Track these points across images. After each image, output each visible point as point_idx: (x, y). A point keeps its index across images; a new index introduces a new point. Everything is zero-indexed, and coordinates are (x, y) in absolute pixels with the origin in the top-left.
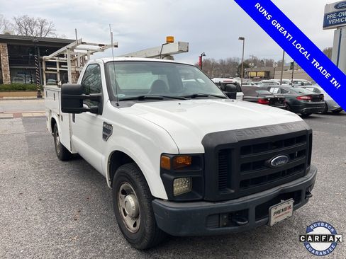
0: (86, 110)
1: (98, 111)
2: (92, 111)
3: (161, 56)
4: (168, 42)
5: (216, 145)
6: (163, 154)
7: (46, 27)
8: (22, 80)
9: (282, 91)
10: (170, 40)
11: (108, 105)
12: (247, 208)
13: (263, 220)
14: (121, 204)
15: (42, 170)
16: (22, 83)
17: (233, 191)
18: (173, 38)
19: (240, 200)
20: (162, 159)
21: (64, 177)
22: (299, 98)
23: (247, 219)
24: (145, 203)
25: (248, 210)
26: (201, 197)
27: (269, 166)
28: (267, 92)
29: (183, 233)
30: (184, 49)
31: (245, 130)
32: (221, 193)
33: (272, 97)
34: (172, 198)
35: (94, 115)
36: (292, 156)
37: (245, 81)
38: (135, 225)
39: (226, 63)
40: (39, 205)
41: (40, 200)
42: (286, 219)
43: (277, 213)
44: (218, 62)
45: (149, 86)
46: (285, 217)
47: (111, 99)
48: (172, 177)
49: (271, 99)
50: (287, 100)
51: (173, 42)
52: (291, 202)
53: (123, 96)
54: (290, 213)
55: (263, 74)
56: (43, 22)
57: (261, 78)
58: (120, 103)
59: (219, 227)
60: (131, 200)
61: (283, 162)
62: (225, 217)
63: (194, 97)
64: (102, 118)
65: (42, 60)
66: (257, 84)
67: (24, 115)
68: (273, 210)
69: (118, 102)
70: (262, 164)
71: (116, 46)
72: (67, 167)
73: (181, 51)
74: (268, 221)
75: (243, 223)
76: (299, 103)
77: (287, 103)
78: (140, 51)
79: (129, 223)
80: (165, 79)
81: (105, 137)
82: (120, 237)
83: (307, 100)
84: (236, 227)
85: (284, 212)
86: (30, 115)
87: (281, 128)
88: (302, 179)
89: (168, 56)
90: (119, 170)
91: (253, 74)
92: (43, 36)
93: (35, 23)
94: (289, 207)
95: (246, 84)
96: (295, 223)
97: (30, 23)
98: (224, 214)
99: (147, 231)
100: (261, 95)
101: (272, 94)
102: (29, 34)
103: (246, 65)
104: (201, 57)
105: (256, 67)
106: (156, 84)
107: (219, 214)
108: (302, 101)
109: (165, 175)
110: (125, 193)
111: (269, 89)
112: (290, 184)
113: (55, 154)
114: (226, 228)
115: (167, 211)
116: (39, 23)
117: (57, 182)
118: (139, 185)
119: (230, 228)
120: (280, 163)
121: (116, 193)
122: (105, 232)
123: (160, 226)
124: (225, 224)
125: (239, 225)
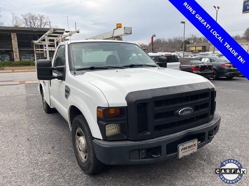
0: (54, 78)
1: (62, 78)
2: (59, 78)
3: (113, 38)
4: (118, 27)
5: (135, 100)
6: (98, 107)
7: (44, 21)
8: (28, 58)
9: (211, 60)
10: (119, 26)
11: (68, 73)
12: (160, 145)
13: (173, 154)
14: (77, 142)
15: (33, 119)
16: (28, 60)
17: (149, 133)
18: (121, 24)
19: (155, 139)
20: (98, 111)
21: (47, 124)
22: (224, 65)
23: (160, 153)
24: (90, 142)
25: (160, 147)
26: (126, 138)
27: (177, 115)
28: (199, 62)
29: (113, 163)
30: (129, 32)
31: (158, 89)
32: (140, 134)
33: (203, 65)
34: (106, 138)
35: (60, 81)
36: (196, 108)
37: (186, 53)
38: (85, 158)
39: (173, 42)
40: (27, 144)
41: (28, 140)
42: (191, 154)
43: (185, 149)
44: (167, 41)
45: (104, 60)
46: (191, 152)
47: (71, 70)
48: (105, 124)
49: (202, 66)
50: (214, 67)
51: (120, 27)
52: (196, 142)
53: (80, 67)
54: (195, 149)
55: (200, 48)
56: (42, 17)
57: (200, 51)
58: (76, 72)
59: (139, 159)
60: (82, 140)
61: (189, 112)
62: (144, 152)
63: (132, 66)
64: (65, 83)
65: (33, 44)
66: (195, 56)
67: (26, 82)
68: (181, 147)
69: (75, 71)
70: (172, 113)
71: (78, 32)
72: (50, 117)
73: (126, 34)
74: (177, 155)
75: (156, 156)
76: (224, 69)
77: (214, 69)
78: (100, 35)
79: (82, 155)
80: (116, 54)
81: (67, 96)
82: (77, 166)
83: (230, 67)
84: (152, 159)
85: (190, 149)
86: (31, 82)
87: (187, 87)
88: (206, 124)
89: (118, 38)
90: (75, 119)
91: (193, 49)
92: (42, 27)
93: (36, 18)
94: (195, 145)
95: (187, 56)
96: (205, 157)
97: (33, 18)
98: (142, 149)
99: (92, 161)
100: (194, 64)
101: (203, 63)
102: (33, 26)
103: (187, 42)
104: (152, 38)
105: (195, 43)
106: (109, 58)
107: (139, 150)
108: (226, 68)
109: (100, 122)
110: (79, 135)
111: (201, 59)
112: (195, 128)
113: (43, 108)
114: (144, 160)
115: (101, 147)
116: (39, 18)
117: (41, 128)
118: (86, 129)
119: (147, 160)
120: (186, 113)
121: (74, 135)
122: (68, 162)
123: (98, 158)
124: (144, 157)
125: (153, 158)
